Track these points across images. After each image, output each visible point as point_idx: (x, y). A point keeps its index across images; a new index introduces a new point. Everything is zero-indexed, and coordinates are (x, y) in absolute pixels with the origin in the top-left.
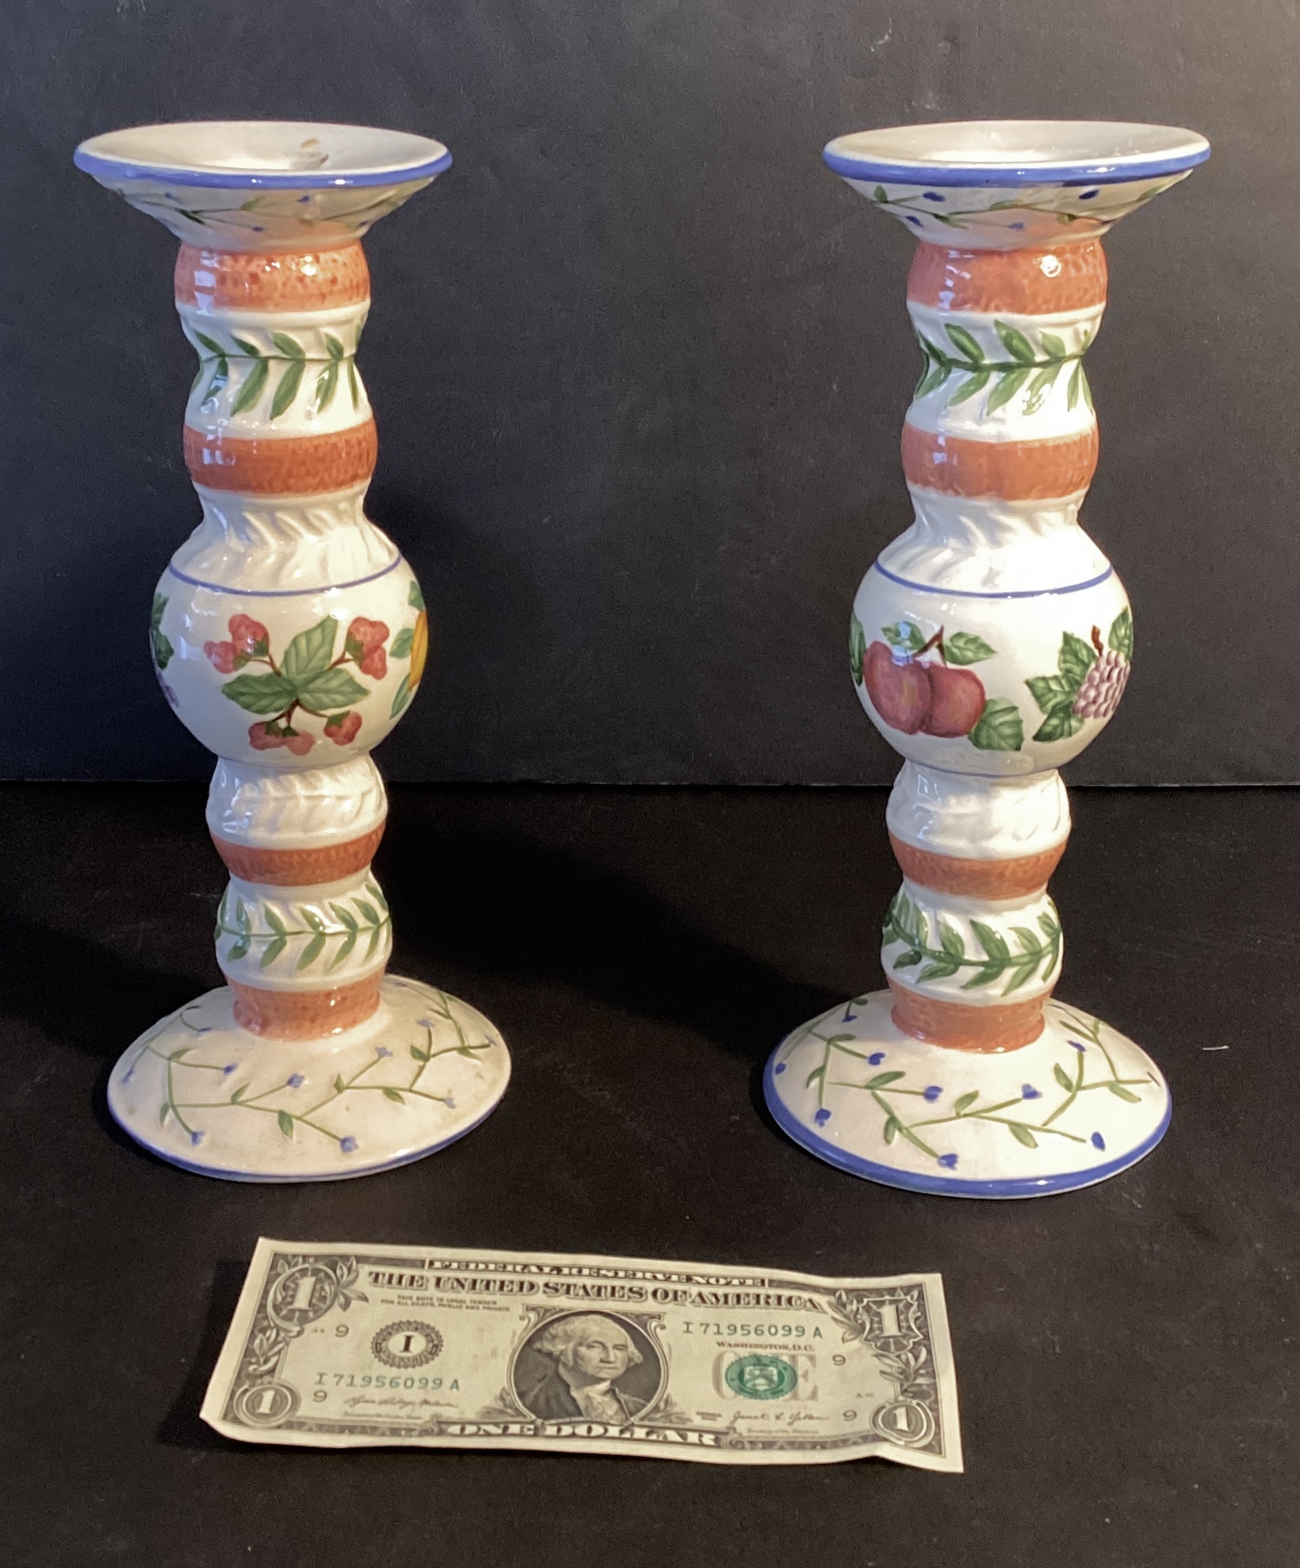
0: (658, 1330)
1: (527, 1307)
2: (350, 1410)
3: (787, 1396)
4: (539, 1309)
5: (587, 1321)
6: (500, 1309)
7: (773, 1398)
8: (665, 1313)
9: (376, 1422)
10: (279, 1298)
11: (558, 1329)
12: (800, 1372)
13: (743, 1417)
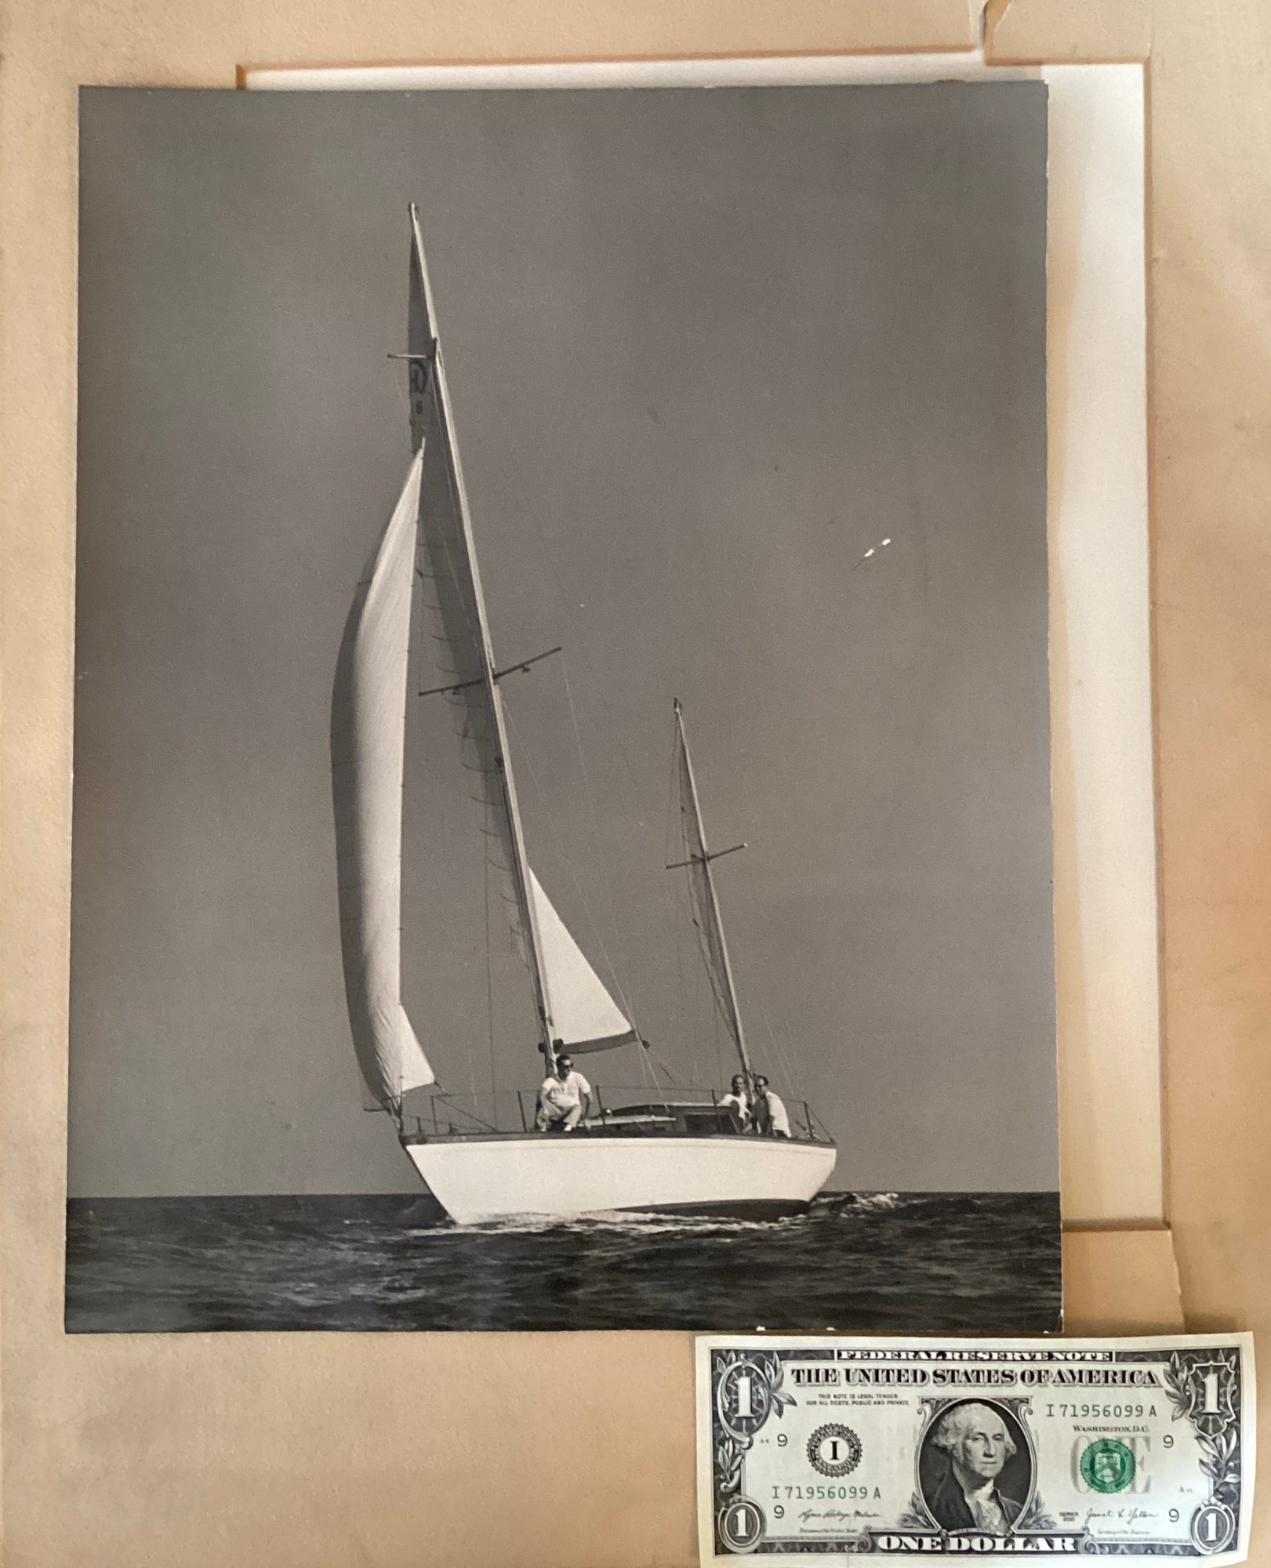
0: (1027, 1415)
1: (922, 1399)
2: (804, 1527)
3: (1128, 1488)
4: (932, 1401)
5: (971, 1410)
6: (901, 1403)
7: (1116, 1491)
8: (1032, 1397)
9: (825, 1538)
10: (727, 1406)
11: (949, 1421)
12: (1138, 1460)
13: (1094, 1515)
